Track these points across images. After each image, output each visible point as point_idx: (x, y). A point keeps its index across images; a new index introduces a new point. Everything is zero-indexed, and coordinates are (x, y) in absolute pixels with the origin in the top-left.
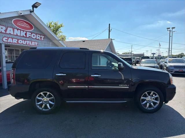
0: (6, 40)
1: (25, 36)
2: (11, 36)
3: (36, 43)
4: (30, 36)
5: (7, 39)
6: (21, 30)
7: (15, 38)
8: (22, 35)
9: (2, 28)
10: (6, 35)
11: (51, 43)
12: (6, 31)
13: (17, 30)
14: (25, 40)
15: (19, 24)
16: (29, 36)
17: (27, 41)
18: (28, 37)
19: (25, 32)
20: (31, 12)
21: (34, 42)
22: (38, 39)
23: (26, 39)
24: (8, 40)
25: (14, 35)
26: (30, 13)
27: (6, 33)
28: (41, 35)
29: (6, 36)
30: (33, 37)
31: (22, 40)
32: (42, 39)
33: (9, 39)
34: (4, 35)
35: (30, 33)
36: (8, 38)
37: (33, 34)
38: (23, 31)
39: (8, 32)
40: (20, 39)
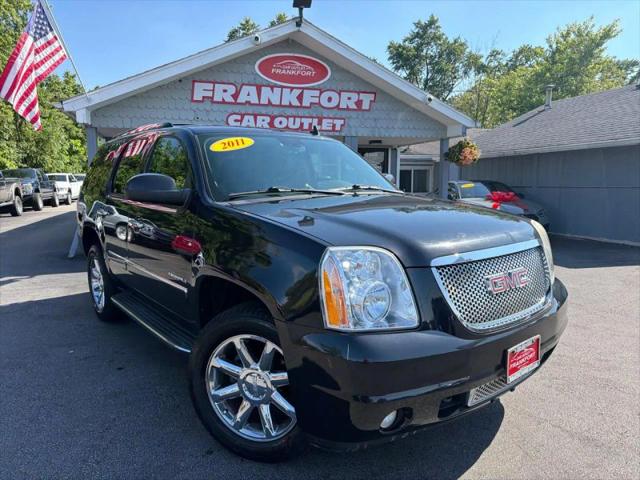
0: (236, 121)
1: (296, 103)
2: (250, 110)
3: (339, 123)
4: (316, 100)
5: (239, 117)
6: (282, 87)
7: (264, 112)
8: (285, 102)
9: (225, 91)
10: (236, 109)
11: (401, 115)
12: (235, 96)
13: (269, 89)
14: (295, 117)
15: (278, 71)
16: (311, 104)
17: (303, 120)
18: (308, 105)
19: (297, 92)
20: (298, 24)
21: (331, 121)
22: (348, 109)
23: (301, 112)
24: (241, 121)
25: (259, 105)
26: (297, 28)
27: (236, 103)
28: (359, 93)
29: (237, 111)
30: (325, 103)
31: (287, 117)
32: (366, 106)
33: (246, 117)
34: (231, 109)
35: (317, 93)
36: (243, 116)
37: (326, 95)
38: (292, 89)
39: (242, 98)
40: (281, 116)
